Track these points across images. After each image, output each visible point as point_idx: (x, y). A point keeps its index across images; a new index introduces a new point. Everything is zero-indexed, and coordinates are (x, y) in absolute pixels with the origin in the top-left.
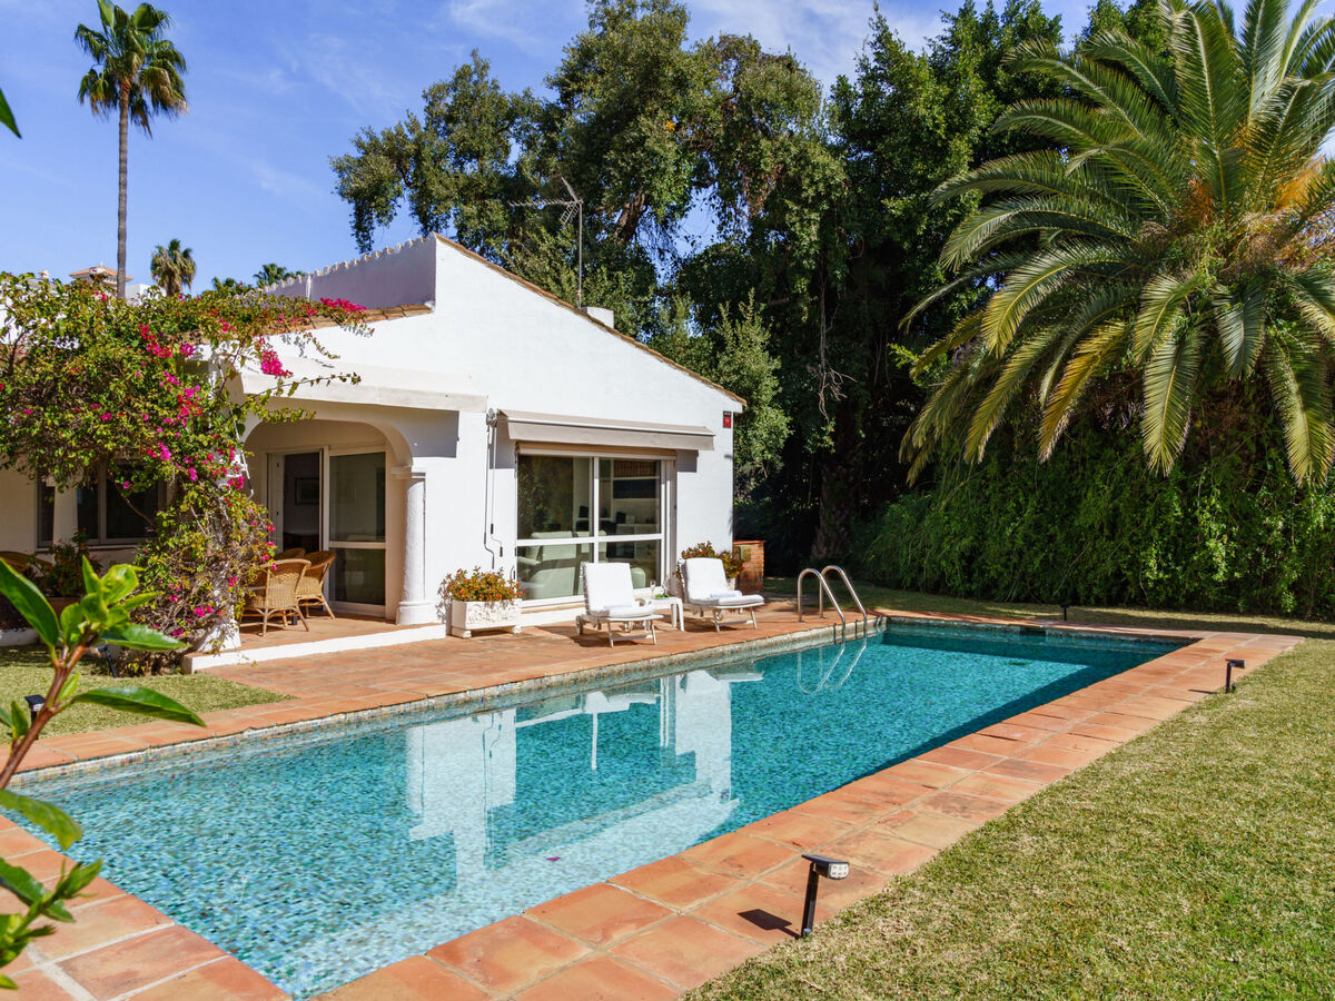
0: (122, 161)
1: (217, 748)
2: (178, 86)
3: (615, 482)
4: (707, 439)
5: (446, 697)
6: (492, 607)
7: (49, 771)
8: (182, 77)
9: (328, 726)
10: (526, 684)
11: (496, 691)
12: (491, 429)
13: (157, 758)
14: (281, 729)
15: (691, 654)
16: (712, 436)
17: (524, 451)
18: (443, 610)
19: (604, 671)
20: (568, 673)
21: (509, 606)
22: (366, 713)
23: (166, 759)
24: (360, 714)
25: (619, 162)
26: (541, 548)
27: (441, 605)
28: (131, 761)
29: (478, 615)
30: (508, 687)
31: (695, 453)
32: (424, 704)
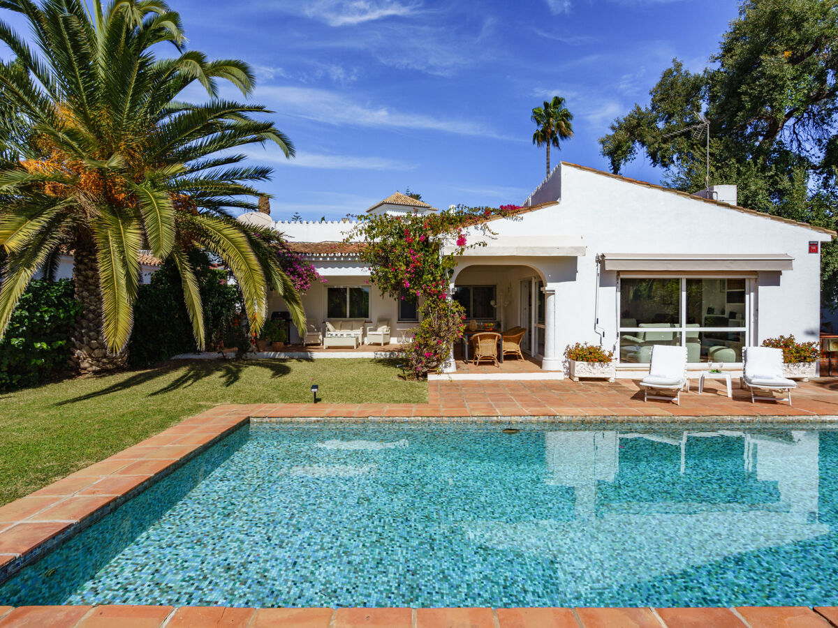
0: (548, 163)
1: (356, 423)
2: (568, 126)
3: (728, 293)
4: (788, 262)
5: (484, 418)
6: (593, 366)
7: (286, 419)
8: (570, 122)
9: (412, 422)
10: (542, 418)
11: (520, 419)
12: (599, 265)
13: (329, 422)
14: (387, 419)
15: (696, 418)
16: (791, 260)
17: (622, 276)
18: (567, 364)
19: (608, 419)
20: (576, 416)
21: (606, 366)
22: (434, 419)
23: (333, 423)
24: (430, 418)
25: (749, 90)
26: (645, 333)
27: (565, 362)
28: (318, 421)
29: (582, 369)
30: (529, 418)
31: (779, 273)
32: (470, 419)
